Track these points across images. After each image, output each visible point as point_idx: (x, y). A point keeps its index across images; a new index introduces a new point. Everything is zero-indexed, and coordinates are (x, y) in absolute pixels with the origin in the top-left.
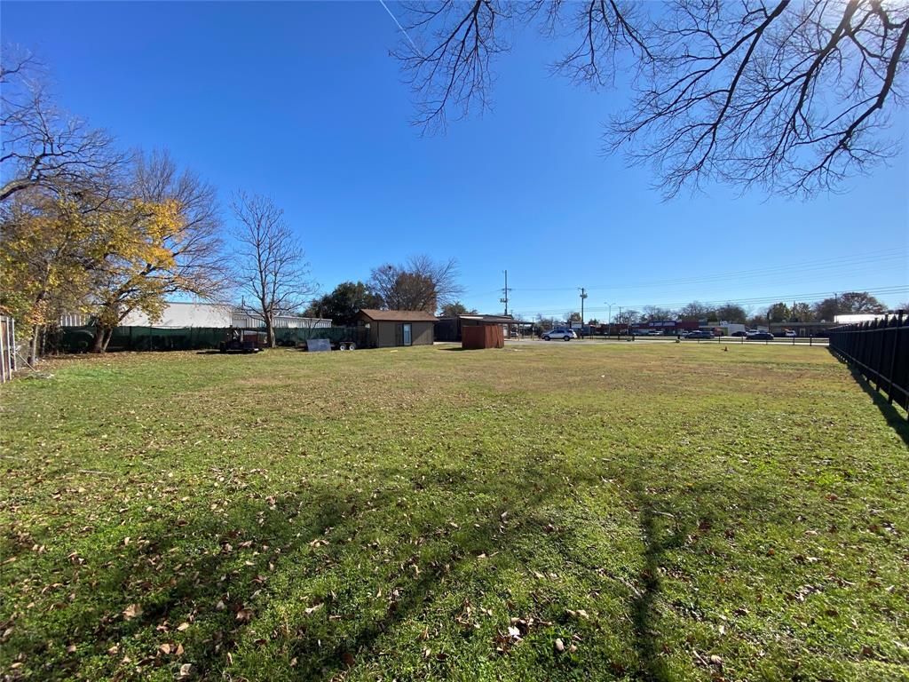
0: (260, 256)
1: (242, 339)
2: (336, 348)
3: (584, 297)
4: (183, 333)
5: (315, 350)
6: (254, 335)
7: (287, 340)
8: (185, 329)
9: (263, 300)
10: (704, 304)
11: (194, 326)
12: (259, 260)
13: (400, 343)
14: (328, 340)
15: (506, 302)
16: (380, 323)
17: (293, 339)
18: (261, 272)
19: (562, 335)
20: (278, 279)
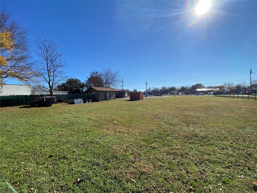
0: (47, 64)
1: (45, 100)
2: (85, 102)
3: (147, 84)
4: (10, 98)
5: (77, 103)
6: (50, 98)
7: (60, 100)
8: (11, 96)
9: (49, 83)
10: (165, 87)
11: (15, 95)
12: (47, 66)
13: (106, 99)
14: (82, 99)
15: (123, 86)
16: (99, 92)
17: (62, 99)
18: (48, 71)
19: (145, 95)
20: (55, 74)
